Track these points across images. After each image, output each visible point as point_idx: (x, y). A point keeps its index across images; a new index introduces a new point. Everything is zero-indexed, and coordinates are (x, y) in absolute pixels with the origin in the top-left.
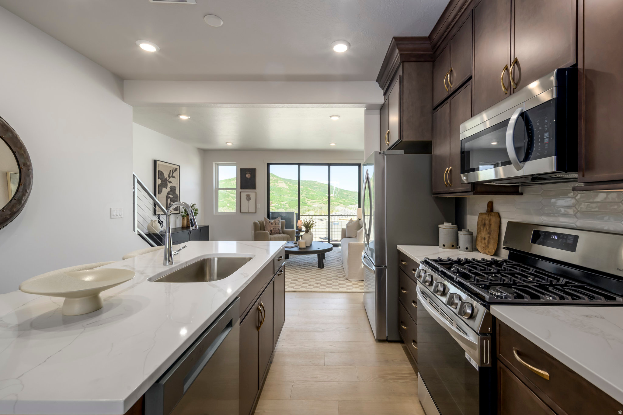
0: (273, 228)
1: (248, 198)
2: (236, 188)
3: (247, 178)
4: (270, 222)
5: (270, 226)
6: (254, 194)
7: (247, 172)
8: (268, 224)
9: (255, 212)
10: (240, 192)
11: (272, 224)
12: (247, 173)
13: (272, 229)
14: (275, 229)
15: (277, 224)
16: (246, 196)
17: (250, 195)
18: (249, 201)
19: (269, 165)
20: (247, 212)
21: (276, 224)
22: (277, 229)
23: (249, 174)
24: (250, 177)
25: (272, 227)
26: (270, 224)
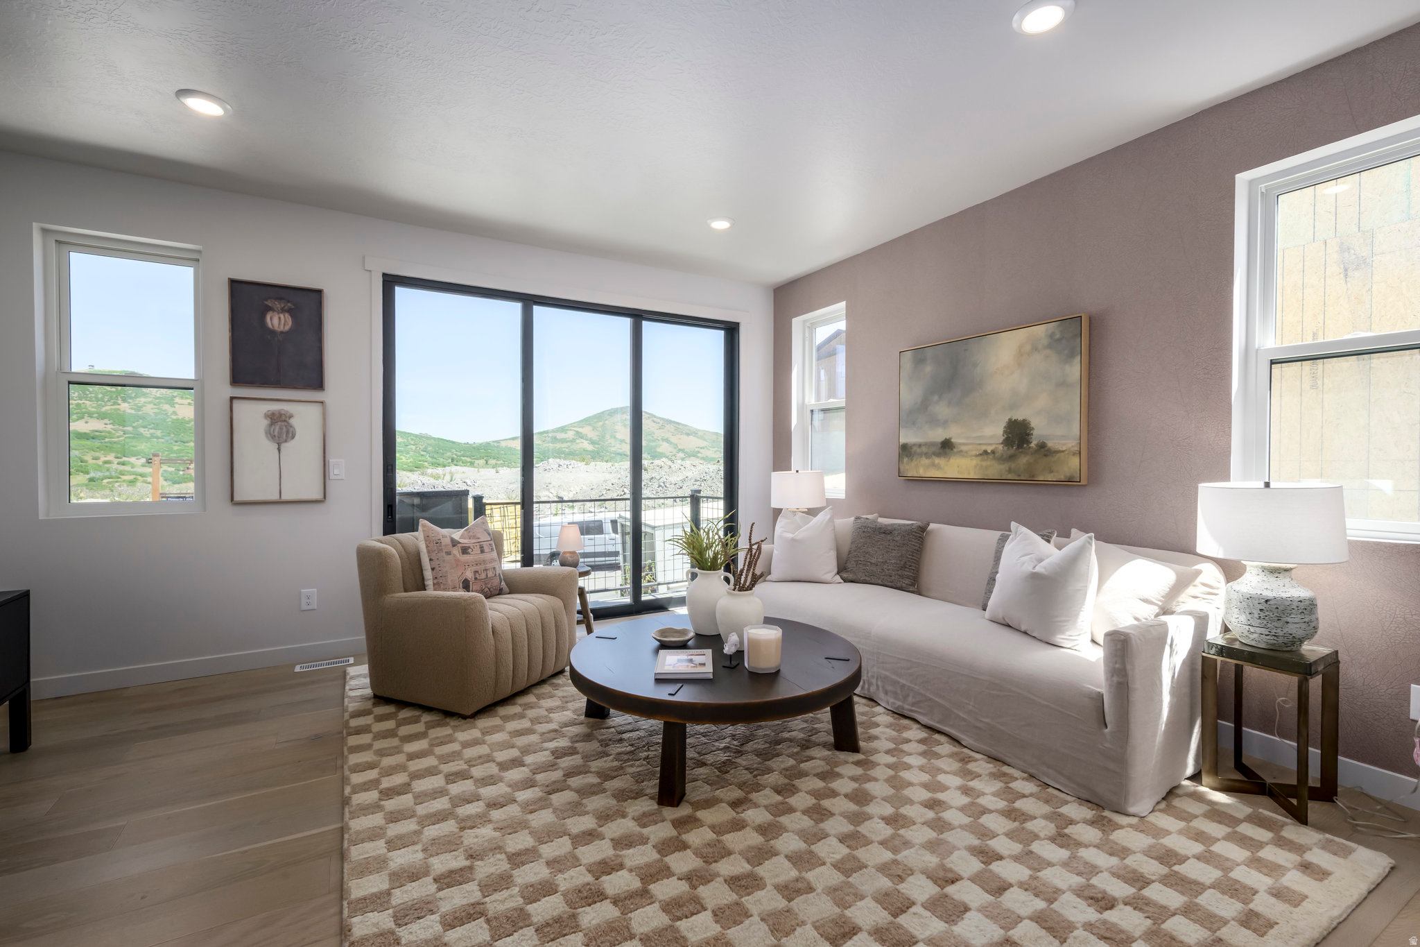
0: (476, 572)
1: (280, 429)
2: (192, 376)
3: (273, 332)
4: (454, 543)
5: (457, 560)
6: (315, 410)
7: (269, 303)
8: (448, 553)
9: (319, 496)
10: (232, 399)
11: (465, 551)
12: (269, 309)
13: (469, 575)
14: (483, 576)
15: (486, 549)
16: (266, 422)
17: (291, 416)
18: (283, 446)
19: (391, 282)
20: (275, 497)
21: (482, 552)
22: (490, 574)
23: (283, 311)
24: (287, 328)
25: (467, 565)
26: (456, 552)
